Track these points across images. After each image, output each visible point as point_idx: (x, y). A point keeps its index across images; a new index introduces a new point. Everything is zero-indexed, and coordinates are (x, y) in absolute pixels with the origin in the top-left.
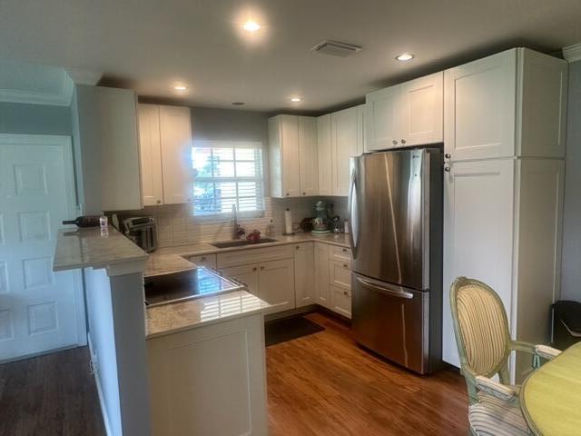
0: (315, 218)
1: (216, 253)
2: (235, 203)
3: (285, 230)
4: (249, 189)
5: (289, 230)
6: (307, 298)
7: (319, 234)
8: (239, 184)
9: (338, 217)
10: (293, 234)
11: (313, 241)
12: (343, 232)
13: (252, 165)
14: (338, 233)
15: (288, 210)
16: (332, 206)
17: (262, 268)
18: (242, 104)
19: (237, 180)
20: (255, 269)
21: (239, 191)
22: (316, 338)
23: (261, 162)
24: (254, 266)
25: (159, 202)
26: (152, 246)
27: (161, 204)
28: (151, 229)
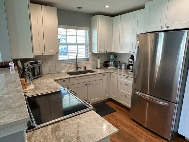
0: (109, 61)
1: (70, 78)
2: (77, 54)
3: (97, 66)
4: (82, 48)
5: (99, 67)
6: (107, 96)
7: (111, 69)
8: (78, 46)
9: (120, 62)
10: (101, 68)
11: (110, 72)
12: (122, 68)
13: (84, 38)
14: (119, 68)
15: (99, 58)
16: (116, 57)
17: (89, 84)
18: (82, 8)
19: (77, 44)
20: (86, 85)
21: (78, 49)
22: (113, 115)
23: (88, 37)
24: (86, 83)
25: (43, 54)
26: (40, 74)
27: (44, 55)
28: (39, 67)
